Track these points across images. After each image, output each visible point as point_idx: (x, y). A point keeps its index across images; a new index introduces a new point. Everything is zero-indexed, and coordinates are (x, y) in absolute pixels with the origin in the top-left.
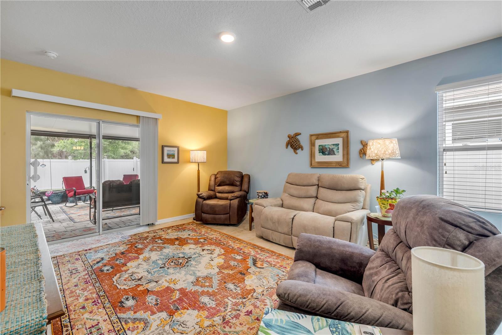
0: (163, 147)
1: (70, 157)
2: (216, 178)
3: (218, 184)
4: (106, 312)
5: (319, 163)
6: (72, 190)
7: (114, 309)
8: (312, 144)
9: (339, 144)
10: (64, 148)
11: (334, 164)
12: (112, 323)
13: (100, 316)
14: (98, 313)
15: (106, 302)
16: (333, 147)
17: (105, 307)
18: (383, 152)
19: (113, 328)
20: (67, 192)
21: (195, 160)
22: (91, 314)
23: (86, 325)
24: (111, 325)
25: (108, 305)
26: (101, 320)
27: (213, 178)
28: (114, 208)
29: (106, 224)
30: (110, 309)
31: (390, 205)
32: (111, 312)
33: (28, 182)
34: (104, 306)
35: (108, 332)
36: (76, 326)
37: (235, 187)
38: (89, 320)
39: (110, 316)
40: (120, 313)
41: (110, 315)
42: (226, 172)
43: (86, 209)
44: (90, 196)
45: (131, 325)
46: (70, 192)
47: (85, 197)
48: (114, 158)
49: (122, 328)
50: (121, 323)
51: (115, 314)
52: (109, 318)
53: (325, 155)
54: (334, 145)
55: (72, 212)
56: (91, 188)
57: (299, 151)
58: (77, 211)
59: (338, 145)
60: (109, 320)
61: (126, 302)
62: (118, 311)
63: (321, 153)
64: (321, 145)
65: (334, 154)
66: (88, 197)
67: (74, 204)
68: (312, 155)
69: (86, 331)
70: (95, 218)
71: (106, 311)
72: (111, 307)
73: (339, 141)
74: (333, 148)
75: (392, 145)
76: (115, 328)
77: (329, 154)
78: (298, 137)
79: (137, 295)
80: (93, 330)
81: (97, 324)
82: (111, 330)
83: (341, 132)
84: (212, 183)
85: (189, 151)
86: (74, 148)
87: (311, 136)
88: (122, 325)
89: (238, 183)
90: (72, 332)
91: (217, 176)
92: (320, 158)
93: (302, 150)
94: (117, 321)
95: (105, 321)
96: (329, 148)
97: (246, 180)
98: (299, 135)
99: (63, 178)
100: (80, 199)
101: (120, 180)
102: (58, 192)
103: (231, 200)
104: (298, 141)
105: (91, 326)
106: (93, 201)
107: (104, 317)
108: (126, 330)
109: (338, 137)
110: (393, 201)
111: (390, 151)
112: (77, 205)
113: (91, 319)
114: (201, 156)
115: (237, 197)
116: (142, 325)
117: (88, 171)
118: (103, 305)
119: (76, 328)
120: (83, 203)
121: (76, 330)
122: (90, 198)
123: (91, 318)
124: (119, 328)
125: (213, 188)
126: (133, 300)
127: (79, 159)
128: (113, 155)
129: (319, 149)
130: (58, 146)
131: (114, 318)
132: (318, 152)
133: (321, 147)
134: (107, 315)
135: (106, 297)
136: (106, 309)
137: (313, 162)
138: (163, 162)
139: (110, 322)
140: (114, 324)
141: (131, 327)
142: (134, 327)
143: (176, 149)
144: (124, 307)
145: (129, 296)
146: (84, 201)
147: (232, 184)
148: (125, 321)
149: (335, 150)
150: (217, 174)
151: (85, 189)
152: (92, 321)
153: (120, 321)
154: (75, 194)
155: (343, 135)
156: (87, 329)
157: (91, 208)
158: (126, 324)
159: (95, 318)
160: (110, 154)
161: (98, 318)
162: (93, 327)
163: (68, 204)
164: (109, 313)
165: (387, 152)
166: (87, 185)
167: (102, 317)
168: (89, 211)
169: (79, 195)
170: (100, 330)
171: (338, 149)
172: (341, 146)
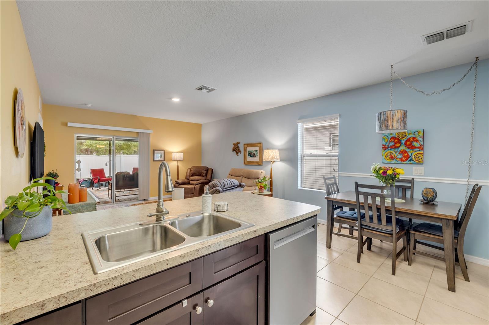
0: (154, 151)
1: (94, 153)
2: (190, 171)
3: (192, 175)
5: (248, 162)
6: (97, 178)
8: (245, 150)
10: (90, 146)
11: (255, 163)
18: (267, 157)
20: (94, 180)
21: (175, 159)
27: (189, 171)
28: (125, 190)
29: (118, 199)
31: (260, 186)
33: (75, 172)
37: (202, 177)
42: (197, 167)
43: (106, 191)
44: (109, 182)
46: (95, 179)
47: (106, 183)
48: (127, 154)
53: (251, 157)
54: (255, 151)
55: (97, 193)
56: (110, 177)
57: (239, 154)
58: (100, 192)
59: (257, 151)
65: (256, 157)
66: (107, 184)
67: (99, 188)
68: (245, 157)
70: (112, 196)
73: (257, 148)
74: (255, 153)
75: (272, 153)
77: (253, 157)
78: (239, 145)
83: (258, 143)
84: (188, 174)
85: (172, 153)
86: (98, 146)
87: (244, 144)
89: (204, 175)
91: (191, 169)
92: (249, 159)
93: (241, 153)
96: (253, 153)
97: (210, 172)
98: (239, 144)
99: (91, 170)
100: (102, 185)
101: (127, 172)
102: (87, 180)
103: (195, 185)
104: (238, 147)
106: (110, 185)
109: (257, 146)
110: (261, 184)
111: (271, 157)
112: (100, 188)
114: (180, 156)
115: (199, 183)
117: (108, 164)
120: (104, 188)
122: (109, 183)
125: (188, 178)
127: (101, 155)
128: (127, 152)
130: (86, 145)
132: (248, 155)
133: (249, 152)
137: (245, 161)
138: (154, 160)
143: (163, 152)
146: (105, 187)
147: (200, 175)
149: (256, 154)
150: (192, 168)
151: (105, 178)
154: (99, 181)
155: (259, 145)
157: (109, 189)
160: (125, 151)
163: (94, 188)
165: (269, 158)
166: (107, 175)
168: (108, 193)
169: (101, 182)
171: (257, 154)
172: (258, 152)
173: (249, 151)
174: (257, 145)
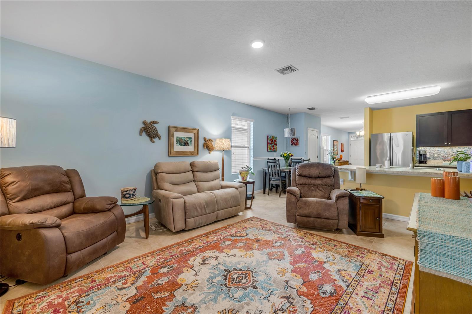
4: (349, 298)
5: (177, 152)
7: (343, 295)
8: (170, 135)
9: (191, 138)
11: (189, 154)
12: (354, 288)
13: (357, 300)
14: (355, 304)
15: (340, 306)
16: (187, 139)
17: (346, 303)
19: (358, 285)
22: (361, 309)
23: (371, 304)
24: (357, 288)
25: (342, 302)
26: (359, 298)
30: (345, 298)
32: (346, 295)
34: (345, 305)
35: (362, 286)
36: (379, 310)
38: (366, 306)
39: (351, 293)
40: (343, 289)
41: (349, 294)
45: (347, 277)
49: (354, 280)
50: (350, 283)
51: (347, 292)
52: (353, 292)
53: (182, 145)
54: (188, 138)
57: (156, 140)
60: (355, 291)
61: (328, 292)
62: (342, 291)
63: (178, 144)
64: (178, 137)
65: (188, 145)
68: (170, 145)
69: (375, 299)
71: (348, 300)
72: (342, 298)
73: (191, 135)
76: (357, 285)
77: (184, 145)
79: (315, 287)
80: (370, 296)
81: (364, 298)
82: (360, 285)
83: (194, 129)
87: (169, 127)
88: (351, 282)
90: (385, 309)
92: (177, 148)
93: (160, 139)
94: (351, 286)
95: (357, 294)
96: (185, 140)
98: (156, 123)
103: (109, 210)
104: (155, 129)
105: (369, 300)
107: (356, 297)
108: (353, 278)
109: (192, 132)
113: (365, 305)
116: (343, 273)
118: (344, 307)
119: (379, 309)
121: (381, 308)
123: (363, 306)
124: (354, 282)
126: (323, 287)
129: (177, 140)
131: (350, 290)
132: (176, 142)
133: (178, 139)
134: (352, 296)
135: (334, 311)
136: (346, 302)
137: (171, 151)
139: (355, 290)
140: (354, 287)
141: (349, 277)
142: (347, 275)
144: (335, 290)
145: (320, 292)
148: (347, 282)
149: (189, 142)
152: (365, 303)
153: (350, 284)
155: (196, 132)
156: (373, 301)
158: (349, 280)
159: (361, 303)
161: (359, 301)
162: (368, 298)
164: (348, 296)
167: (356, 299)
170: (366, 292)
171: (191, 142)
172: (193, 140)
173: (177, 137)
174: (191, 130)
